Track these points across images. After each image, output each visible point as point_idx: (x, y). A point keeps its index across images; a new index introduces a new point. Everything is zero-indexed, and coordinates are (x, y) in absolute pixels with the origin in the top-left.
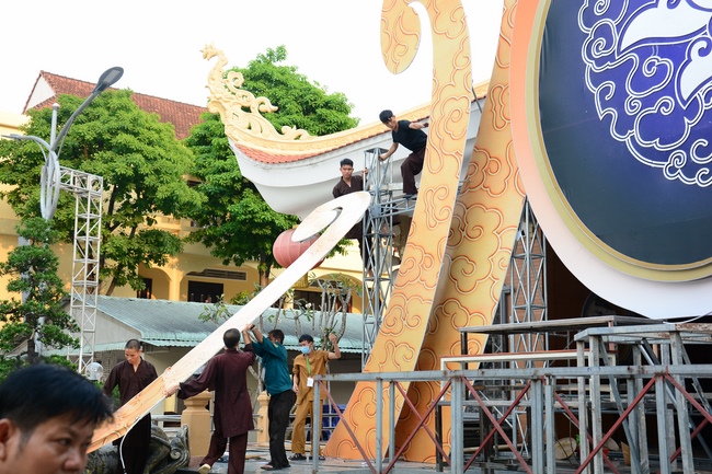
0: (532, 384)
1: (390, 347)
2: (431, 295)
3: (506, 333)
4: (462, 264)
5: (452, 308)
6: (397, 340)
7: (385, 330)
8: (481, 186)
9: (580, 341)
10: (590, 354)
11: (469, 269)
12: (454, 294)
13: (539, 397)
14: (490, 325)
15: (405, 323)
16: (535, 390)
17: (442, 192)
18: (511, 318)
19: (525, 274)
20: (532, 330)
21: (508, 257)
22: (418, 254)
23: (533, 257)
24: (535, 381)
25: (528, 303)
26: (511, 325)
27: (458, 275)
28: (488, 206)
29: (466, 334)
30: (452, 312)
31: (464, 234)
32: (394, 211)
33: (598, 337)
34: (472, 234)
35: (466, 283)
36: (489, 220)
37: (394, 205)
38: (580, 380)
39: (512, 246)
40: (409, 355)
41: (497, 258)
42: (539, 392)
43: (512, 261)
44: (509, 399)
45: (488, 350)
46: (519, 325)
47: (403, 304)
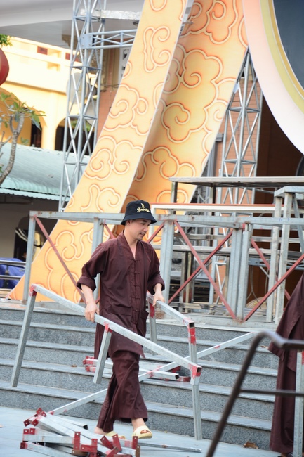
0: (234, 232)
1: (94, 190)
2: (142, 141)
3: (214, 185)
4: (175, 111)
5: (161, 155)
6: (103, 184)
7: (90, 173)
8: (204, 30)
9: (279, 197)
10: (284, 209)
11: (183, 117)
12: (164, 141)
13: (239, 244)
14: (198, 177)
15: (112, 167)
16: (236, 237)
17: (163, 33)
18: (220, 171)
19: (239, 127)
20: (240, 185)
21: (224, 109)
22: (131, 97)
23: (249, 111)
24: (237, 229)
25: (238, 157)
26: (219, 179)
27: (171, 122)
28: (209, 53)
29: (176, 183)
30: (161, 160)
31: (181, 79)
32: (106, 43)
33: (293, 194)
34: (189, 80)
35: (179, 132)
36: (208, 68)
37: (106, 37)
38: (275, 230)
39: (228, 98)
40: (114, 200)
41: (213, 108)
42: (239, 240)
43: (227, 113)
44: (211, 245)
45: (194, 201)
46: (227, 179)
47: (111, 148)
